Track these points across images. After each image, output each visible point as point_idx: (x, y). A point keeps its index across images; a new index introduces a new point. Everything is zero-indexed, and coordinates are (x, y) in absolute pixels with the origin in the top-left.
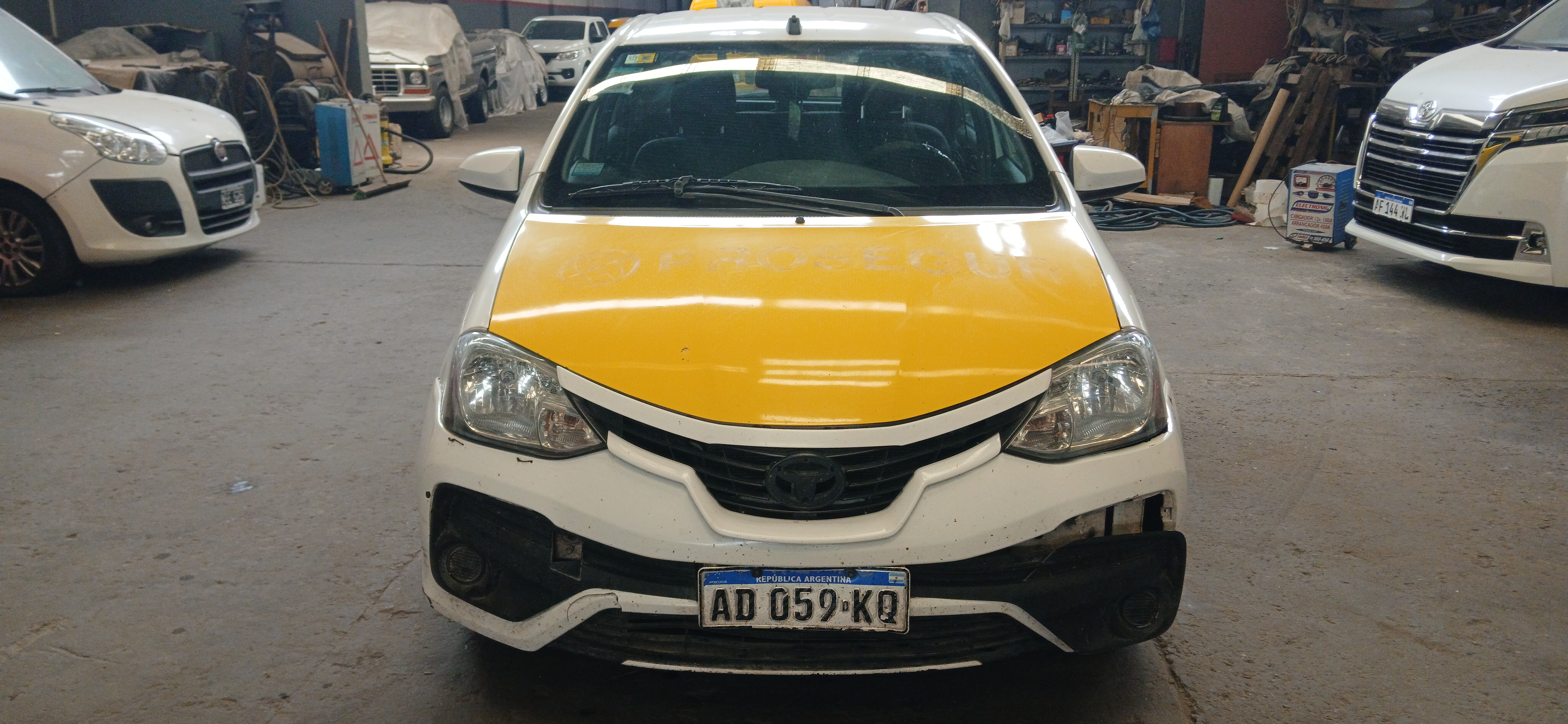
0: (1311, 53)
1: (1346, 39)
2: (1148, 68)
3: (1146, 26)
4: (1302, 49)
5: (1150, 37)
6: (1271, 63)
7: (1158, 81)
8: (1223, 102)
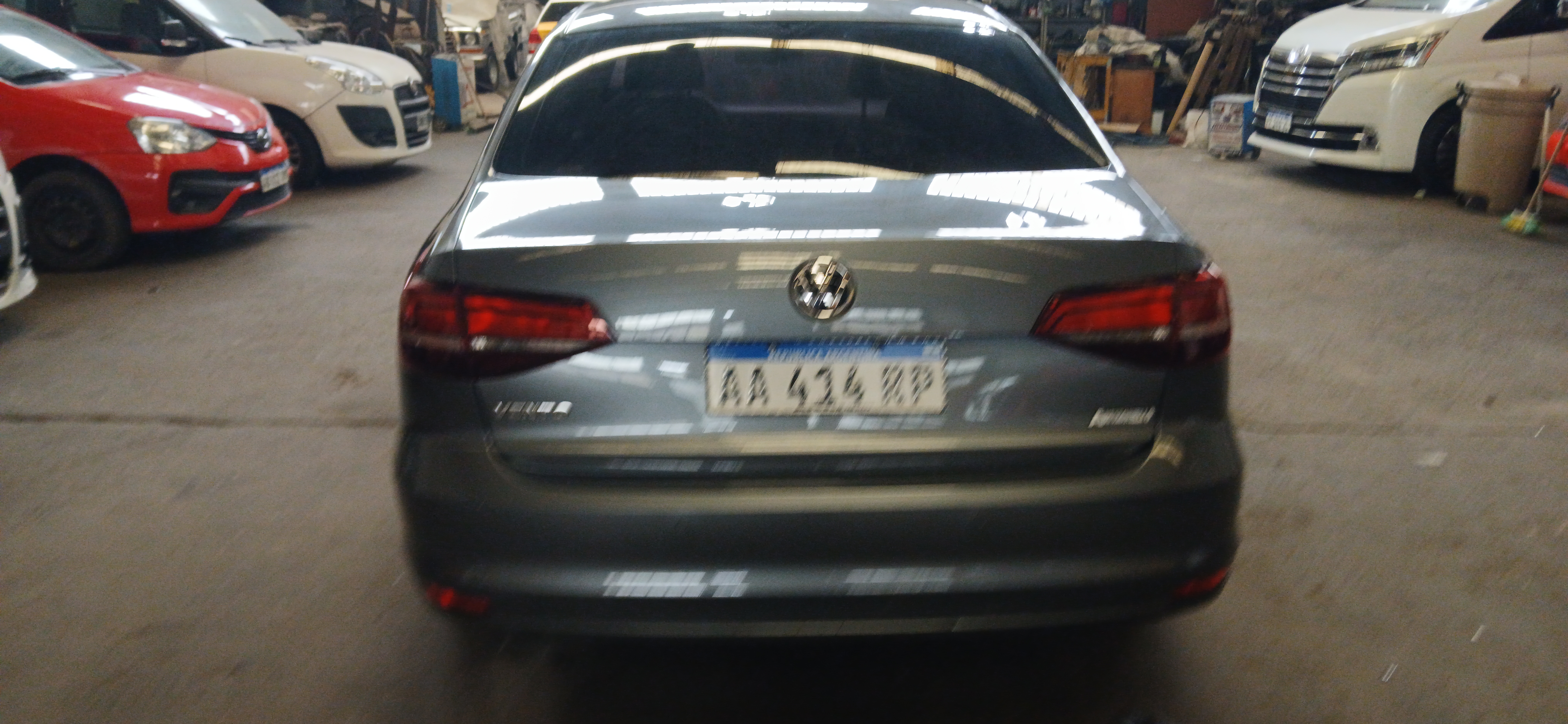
0: (1231, 15)
1: (1257, 4)
2: (1104, 27)
4: (1224, 11)
5: (1105, 3)
6: (1201, 22)
7: (1112, 37)
8: (1162, 54)
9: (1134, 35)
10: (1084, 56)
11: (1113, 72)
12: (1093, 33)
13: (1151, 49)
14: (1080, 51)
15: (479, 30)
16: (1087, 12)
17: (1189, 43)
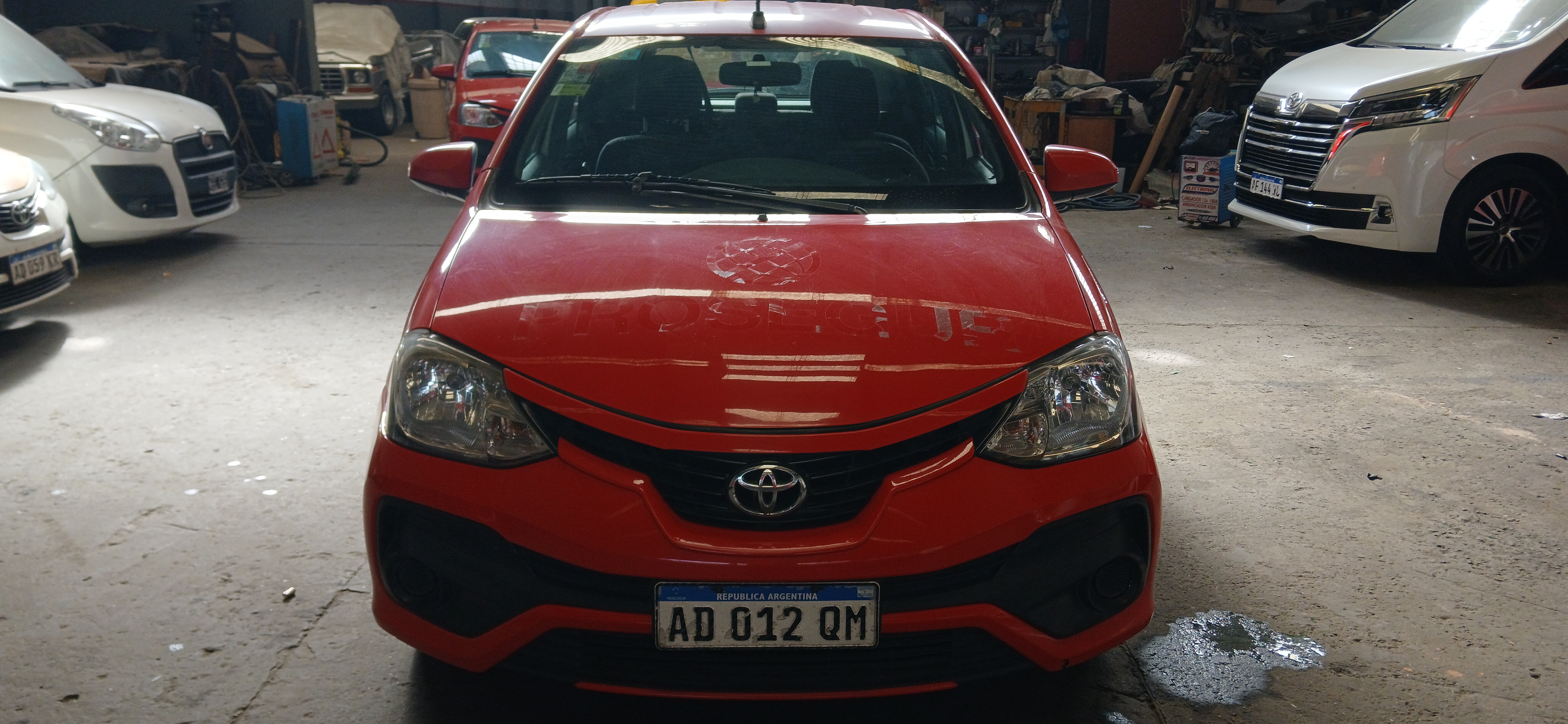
0: (1203, 53)
1: (1232, 40)
2: (1057, 67)
3: (1055, 28)
4: (1194, 50)
5: (1059, 39)
6: (1168, 62)
7: (1066, 79)
8: (1124, 98)
9: (1092, 77)
10: (1033, 101)
11: (1067, 120)
12: (1044, 74)
13: (1111, 93)
14: (1029, 95)
15: (369, 67)
16: (1040, 50)
17: (1155, 86)
